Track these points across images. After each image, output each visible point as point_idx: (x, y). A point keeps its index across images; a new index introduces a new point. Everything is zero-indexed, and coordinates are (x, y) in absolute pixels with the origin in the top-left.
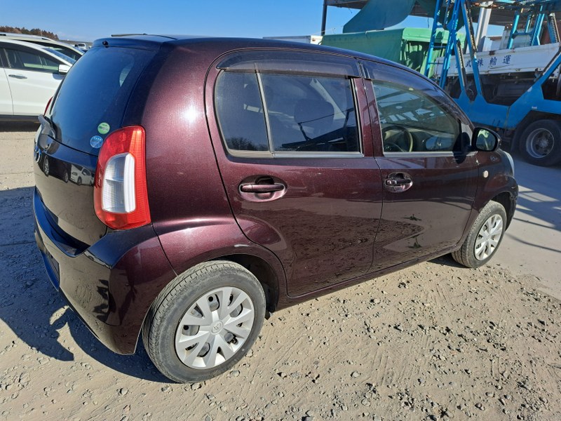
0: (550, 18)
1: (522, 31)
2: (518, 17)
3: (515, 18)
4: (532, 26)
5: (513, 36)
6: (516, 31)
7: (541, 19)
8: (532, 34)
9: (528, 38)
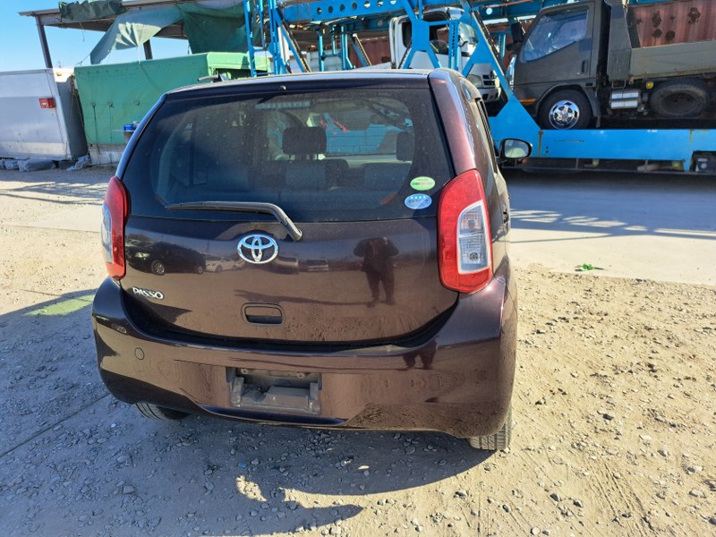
0: (354, 39)
1: (329, 53)
2: (321, 38)
3: (318, 39)
4: (338, 47)
5: (323, 58)
6: (323, 54)
7: (345, 39)
8: (340, 56)
9: (338, 60)
